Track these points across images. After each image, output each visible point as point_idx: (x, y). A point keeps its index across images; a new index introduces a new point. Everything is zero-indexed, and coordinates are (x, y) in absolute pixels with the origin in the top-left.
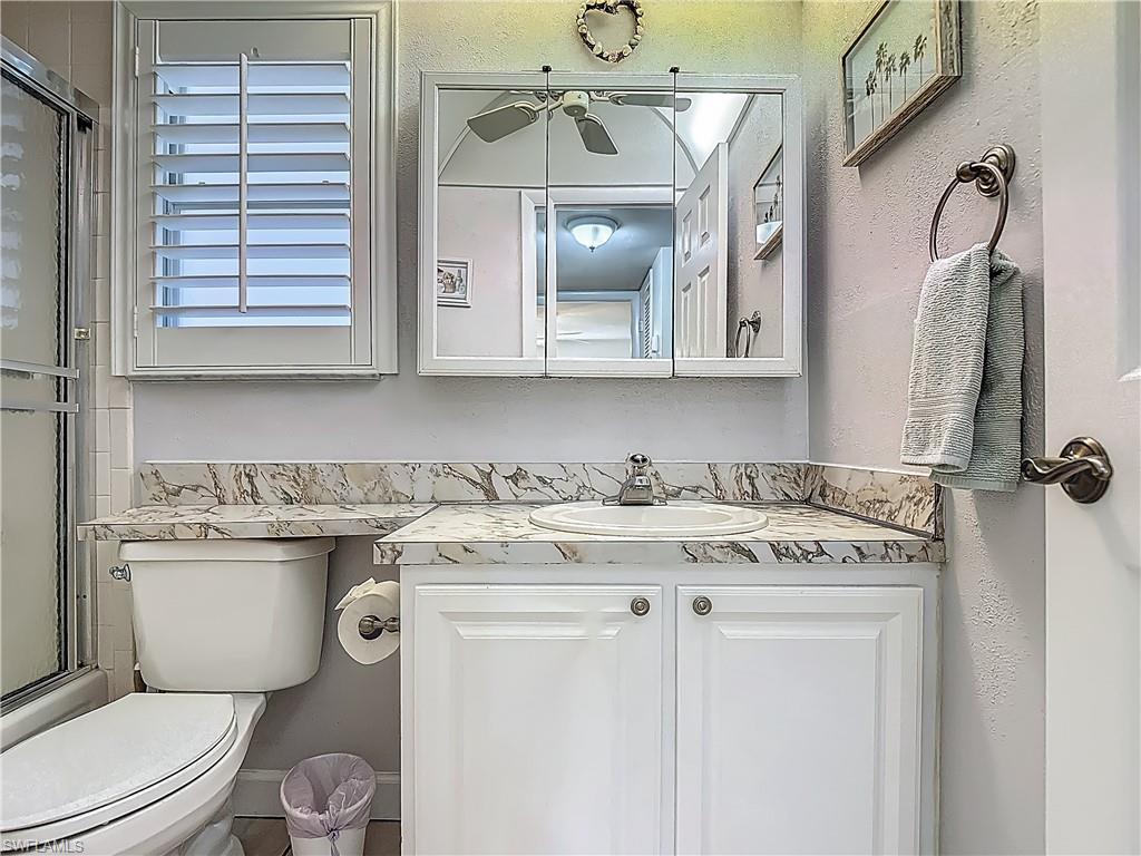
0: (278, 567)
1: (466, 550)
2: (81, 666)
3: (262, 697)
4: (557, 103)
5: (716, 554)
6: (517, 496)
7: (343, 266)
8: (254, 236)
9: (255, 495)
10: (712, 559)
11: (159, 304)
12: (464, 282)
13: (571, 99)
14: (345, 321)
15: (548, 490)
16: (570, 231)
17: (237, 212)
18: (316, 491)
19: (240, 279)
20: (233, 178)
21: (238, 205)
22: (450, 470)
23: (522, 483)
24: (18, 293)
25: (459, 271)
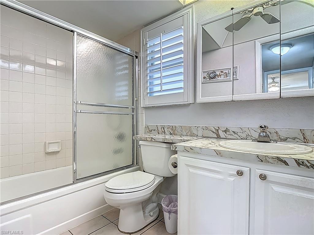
0: (165, 149)
1: (191, 149)
2: (136, 164)
3: (163, 178)
4: (252, 14)
5: (270, 160)
6: (226, 137)
7: (181, 77)
8: (164, 74)
9: (164, 132)
10: (268, 162)
11: (148, 92)
12: (230, 74)
13: (256, 11)
14: (182, 91)
15: (236, 135)
16: (271, 50)
17: (160, 69)
18: (176, 132)
19: (161, 84)
20: (159, 62)
21: (160, 68)
22: (207, 128)
23: (227, 133)
24: (128, 92)
25: (229, 71)
